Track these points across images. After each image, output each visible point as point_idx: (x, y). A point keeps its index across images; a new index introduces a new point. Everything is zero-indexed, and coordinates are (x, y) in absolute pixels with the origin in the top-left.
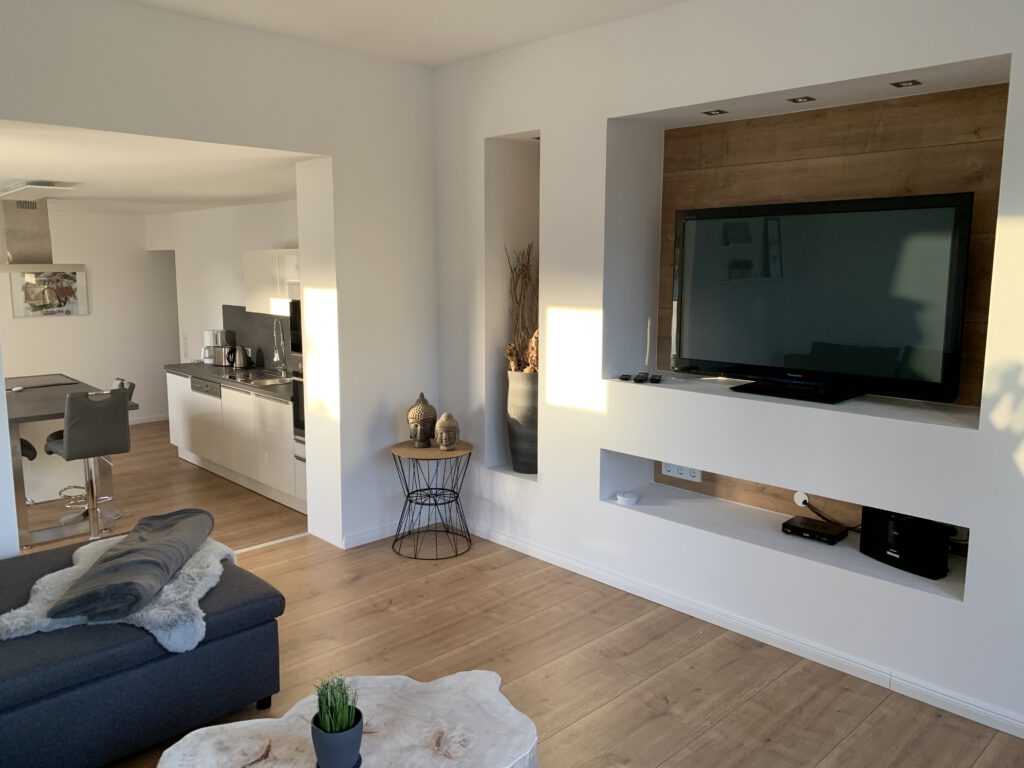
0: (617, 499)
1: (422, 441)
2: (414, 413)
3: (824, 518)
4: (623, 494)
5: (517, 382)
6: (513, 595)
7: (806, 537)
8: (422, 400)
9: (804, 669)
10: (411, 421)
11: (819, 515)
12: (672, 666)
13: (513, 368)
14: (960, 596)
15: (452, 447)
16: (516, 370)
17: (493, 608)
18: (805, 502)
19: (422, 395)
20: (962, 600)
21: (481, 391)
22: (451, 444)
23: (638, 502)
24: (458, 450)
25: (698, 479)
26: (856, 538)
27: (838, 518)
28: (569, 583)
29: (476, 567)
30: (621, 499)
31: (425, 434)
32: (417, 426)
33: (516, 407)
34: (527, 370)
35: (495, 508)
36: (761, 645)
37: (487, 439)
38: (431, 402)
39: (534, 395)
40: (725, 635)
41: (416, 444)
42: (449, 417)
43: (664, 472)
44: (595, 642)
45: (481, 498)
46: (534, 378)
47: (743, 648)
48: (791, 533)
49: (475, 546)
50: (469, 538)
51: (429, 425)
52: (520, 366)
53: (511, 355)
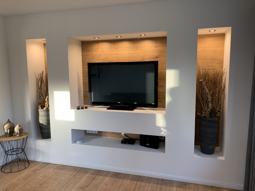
0: (77, 142)
1: (10, 134)
2: (6, 126)
3: (129, 138)
4: (78, 140)
5: (42, 112)
6: (49, 177)
7: (127, 144)
8: (9, 121)
9: (132, 177)
10: (5, 129)
11: (128, 137)
12: (100, 186)
13: (40, 108)
14: (164, 152)
15: (21, 135)
16: (41, 109)
17: (43, 183)
18: (124, 134)
19: (9, 120)
20: (165, 153)
21: (29, 116)
22: (21, 134)
23: (83, 142)
24: (23, 136)
25: (97, 133)
26: (139, 142)
27: (132, 137)
28: (64, 169)
29: (33, 171)
30: (78, 142)
31: (11, 132)
32: (8, 130)
33: (42, 120)
34: (45, 108)
35: (36, 151)
36: (120, 174)
37: (33, 130)
38: (12, 122)
39: (48, 116)
40: (111, 173)
41: (8, 136)
42: (20, 126)
43: (87, 132)
44: (77, 185)
45: (31, 148)
46: (48, 110)
47: (116, 176)
48: (123, 143)
49: (31, 164)
50: (28, 162)
51: (12, 129)
52: (43, 107)
53: (39, 104)
